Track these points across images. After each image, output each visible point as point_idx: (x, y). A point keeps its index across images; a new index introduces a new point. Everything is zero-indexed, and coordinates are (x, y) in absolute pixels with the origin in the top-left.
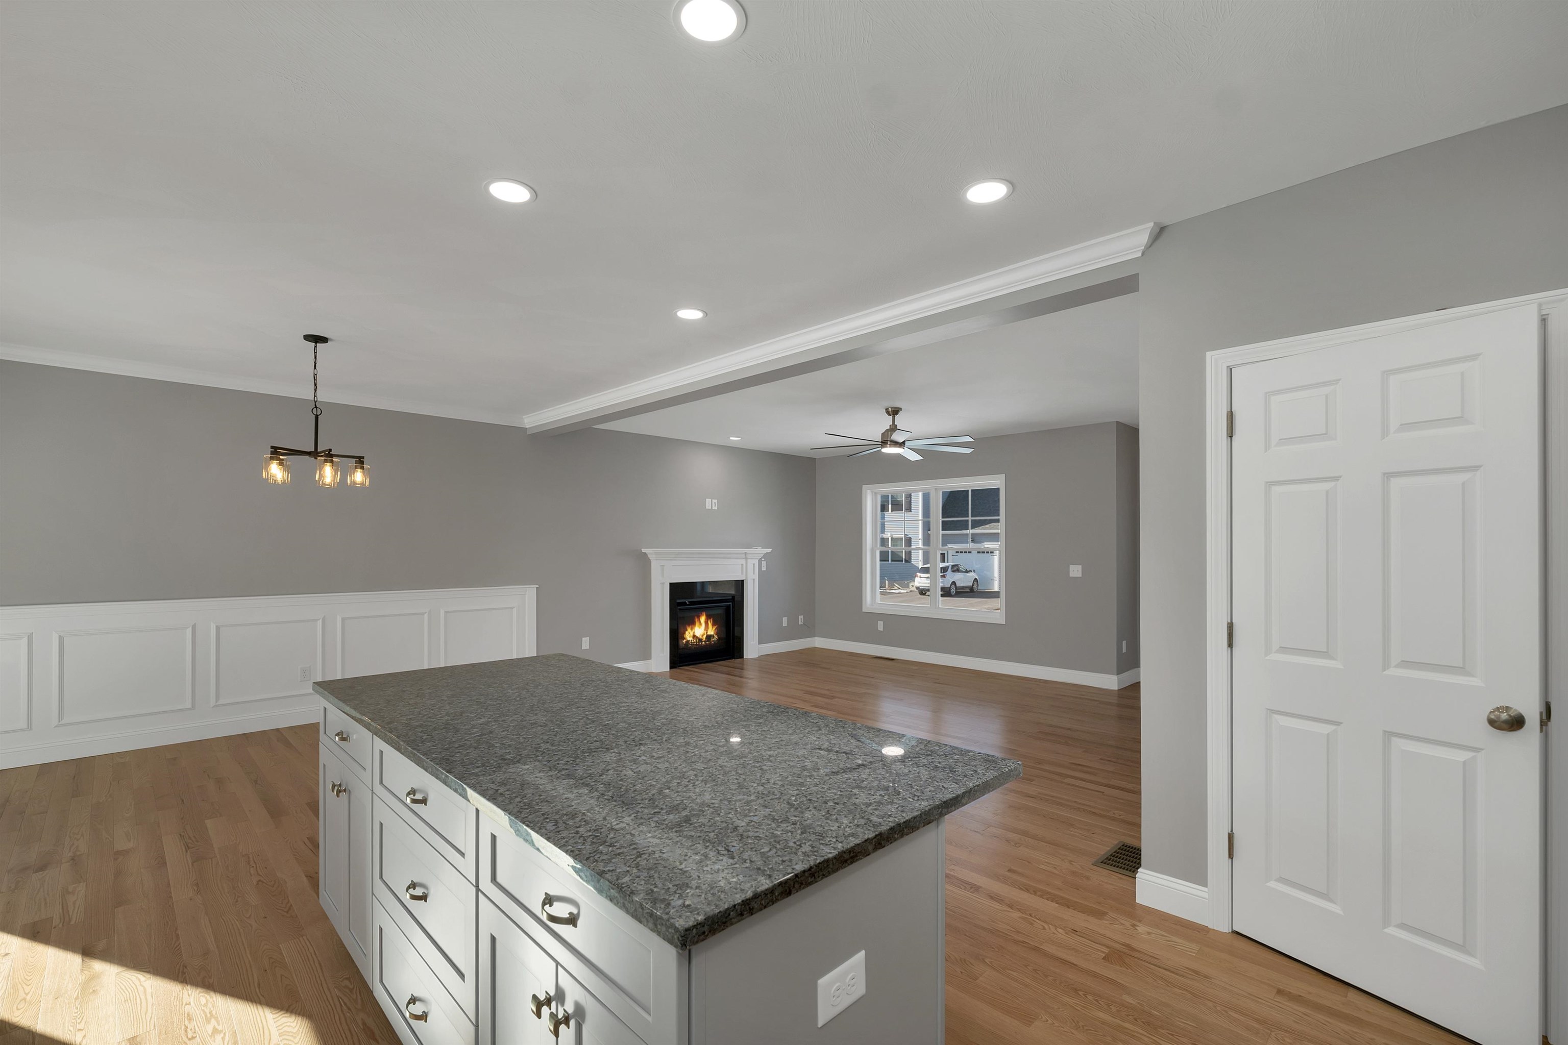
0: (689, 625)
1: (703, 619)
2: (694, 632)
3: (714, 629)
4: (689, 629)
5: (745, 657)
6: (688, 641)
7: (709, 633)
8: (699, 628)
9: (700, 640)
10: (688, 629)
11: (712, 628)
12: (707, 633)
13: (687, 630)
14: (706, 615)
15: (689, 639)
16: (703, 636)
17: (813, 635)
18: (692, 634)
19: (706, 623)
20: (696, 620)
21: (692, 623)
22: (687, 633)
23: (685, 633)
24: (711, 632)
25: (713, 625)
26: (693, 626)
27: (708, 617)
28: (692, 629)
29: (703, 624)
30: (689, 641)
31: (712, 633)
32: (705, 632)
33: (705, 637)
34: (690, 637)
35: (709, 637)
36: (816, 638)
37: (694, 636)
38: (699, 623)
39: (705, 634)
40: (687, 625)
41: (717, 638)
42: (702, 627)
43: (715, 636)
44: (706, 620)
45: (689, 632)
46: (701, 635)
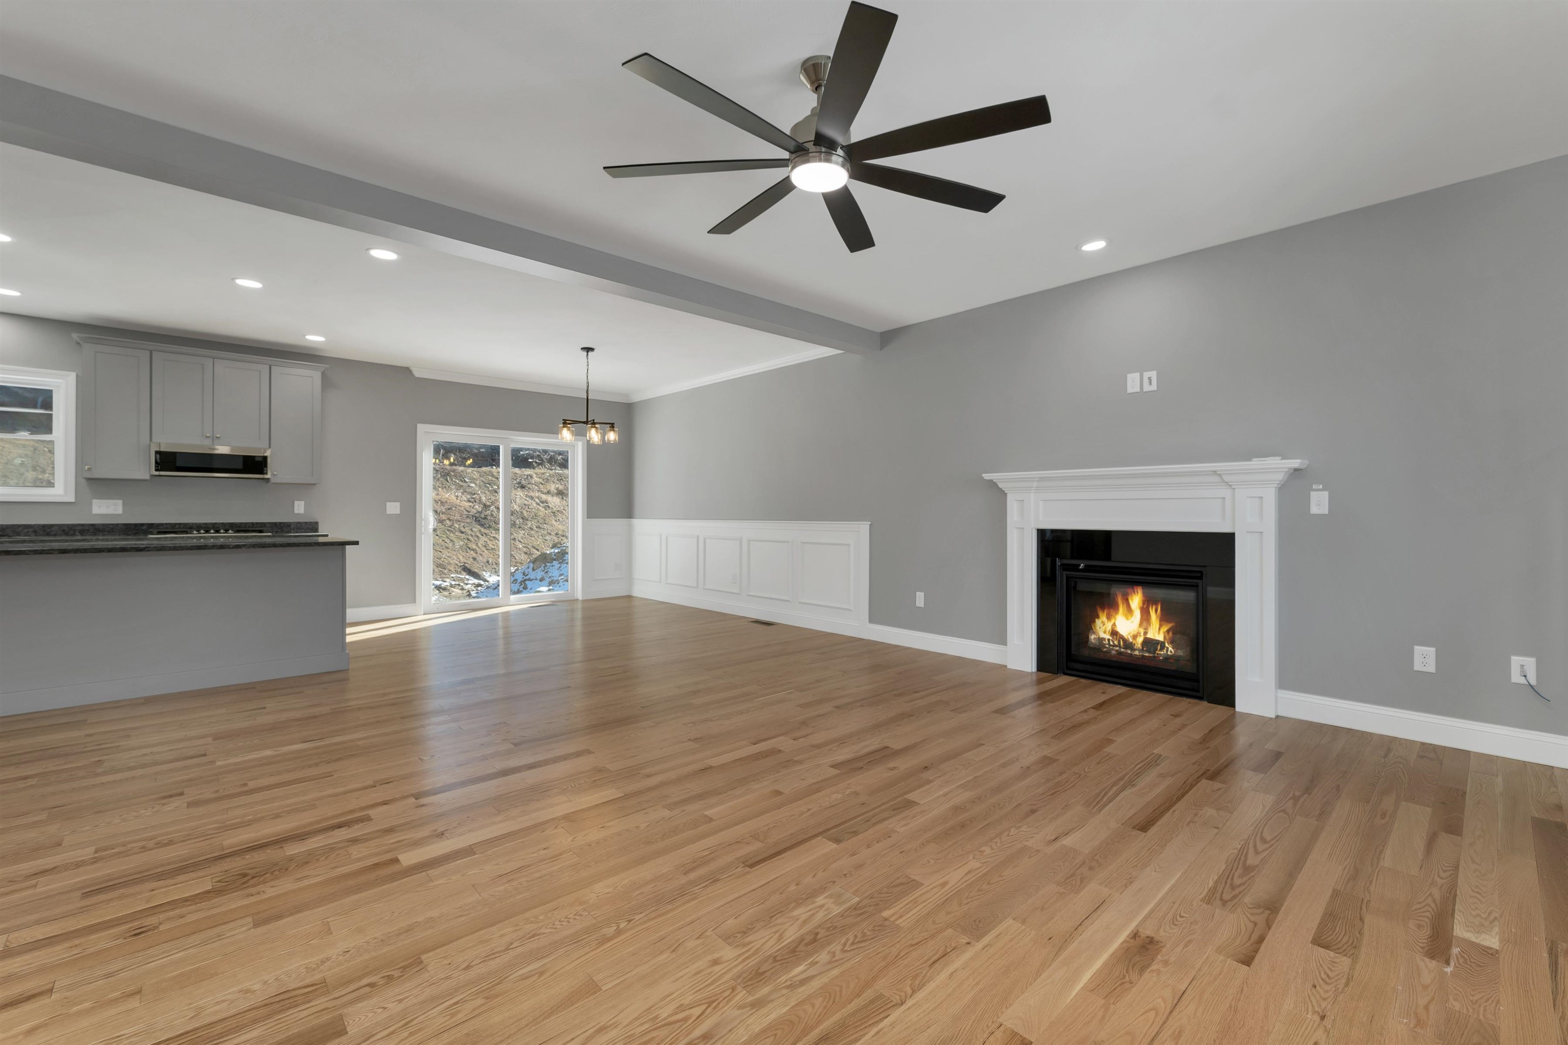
0: (1103, 609)
1: (1136, 600)
2: (1114, 624)
3: (1165, 628)
4: (1103, 617)
5: (1238, 706)
6: (1101, 641)
7: (1150, 635)
8: (1127, 619)
9: (1128, 645)
10: (1101, 615)
11: (1161, 626)
12: (1145, 633)
13: (1098, 617)
14: (1144, 595)
15: (1102, 635)
16: (1135, 637)
18: (1109, 626)
19: (1145, 612)
21: (1110, 605)
22: (1099, 622)
23: (1095, 622)
24: (1157, 632)
25: (1163, 619)
26: (1112, 610)
27: (1147, 603)
28: (1109, 618)
29: (1137, 614)
30: (1104, 639)
31: (1160, 637)
32: (1142, 631)
33: (1140, 640)
34: (1105, 632)
35: (1149, 644)
37: (1114, 633)
38: (1125, 609)
39: (1142, 634)
40: (1098, 608)
41: (1171, 652)
42: (1133, 618)
43: (1167, 645)
44: (1144, 604)
45: (1102, 622)
46: (1131, 634)
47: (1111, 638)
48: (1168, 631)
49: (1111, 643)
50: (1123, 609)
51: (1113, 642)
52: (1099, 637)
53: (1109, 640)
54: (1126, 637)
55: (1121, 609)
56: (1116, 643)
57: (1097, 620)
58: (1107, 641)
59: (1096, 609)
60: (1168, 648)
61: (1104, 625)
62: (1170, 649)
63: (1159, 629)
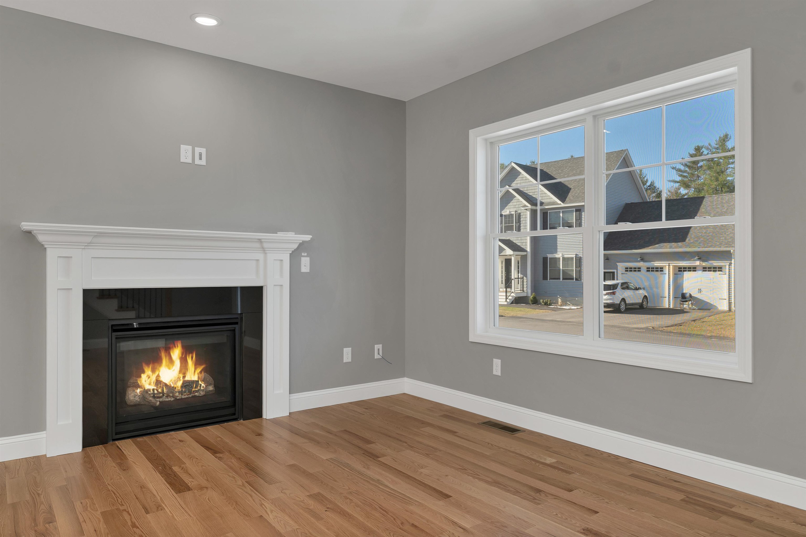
0: (148, 364)
1: (176, 353)
2: (158, 376)
3: (199, 370)
4: (148, 371)
5: (264, 416)
6: (147, 391)
7: (188, 378)
8: (169, 369)
9: (171, 389)
10: (146, 370)
11: (195, 369)
12: (184, 377)
13: (144, 372)
14: (183, 347)
15: (147, 387)
16: (176, 382)
17: (401, 374)
18: (154, 378)
19: (183, 360)
20: (163, 354)
21: (155, 360)
22: (144, 376)
23: (140, 377)
24: (193, 375)
25: (197, 364)
26: (156, 364)
27: (187, 350)
28: (153, 371)
29: (177, 363)
30: (149, 390)
31: (195, 378)
32: (181, 376)
33: (180, 384)
34: (150, 384)
35: (187, 385)
36: (406, 379)
37: (158, 382)
38: (168, 361)
39: (181, 379)
40: (144, 365)
41: (203, 387)
42: (174, 368)
43: (200, 382)
44: (182, 354)
45: (148, 376)
46: (173, 381)
47: (155, 388)
48: (201, 372)
49: (156, 392)
50: (166, 361)
51: (157, 390)
52: (144, 389)
53: (153, 390)
54: (168, 384)
55: (164, 361)
56: (160, 390)
57: (142, 375)
58: (152, 391)
59: (142, 366)
60: (201, 385)
61: (149, 378)
62: (203, 385)
63: (195, 372)
